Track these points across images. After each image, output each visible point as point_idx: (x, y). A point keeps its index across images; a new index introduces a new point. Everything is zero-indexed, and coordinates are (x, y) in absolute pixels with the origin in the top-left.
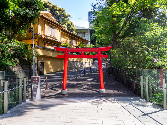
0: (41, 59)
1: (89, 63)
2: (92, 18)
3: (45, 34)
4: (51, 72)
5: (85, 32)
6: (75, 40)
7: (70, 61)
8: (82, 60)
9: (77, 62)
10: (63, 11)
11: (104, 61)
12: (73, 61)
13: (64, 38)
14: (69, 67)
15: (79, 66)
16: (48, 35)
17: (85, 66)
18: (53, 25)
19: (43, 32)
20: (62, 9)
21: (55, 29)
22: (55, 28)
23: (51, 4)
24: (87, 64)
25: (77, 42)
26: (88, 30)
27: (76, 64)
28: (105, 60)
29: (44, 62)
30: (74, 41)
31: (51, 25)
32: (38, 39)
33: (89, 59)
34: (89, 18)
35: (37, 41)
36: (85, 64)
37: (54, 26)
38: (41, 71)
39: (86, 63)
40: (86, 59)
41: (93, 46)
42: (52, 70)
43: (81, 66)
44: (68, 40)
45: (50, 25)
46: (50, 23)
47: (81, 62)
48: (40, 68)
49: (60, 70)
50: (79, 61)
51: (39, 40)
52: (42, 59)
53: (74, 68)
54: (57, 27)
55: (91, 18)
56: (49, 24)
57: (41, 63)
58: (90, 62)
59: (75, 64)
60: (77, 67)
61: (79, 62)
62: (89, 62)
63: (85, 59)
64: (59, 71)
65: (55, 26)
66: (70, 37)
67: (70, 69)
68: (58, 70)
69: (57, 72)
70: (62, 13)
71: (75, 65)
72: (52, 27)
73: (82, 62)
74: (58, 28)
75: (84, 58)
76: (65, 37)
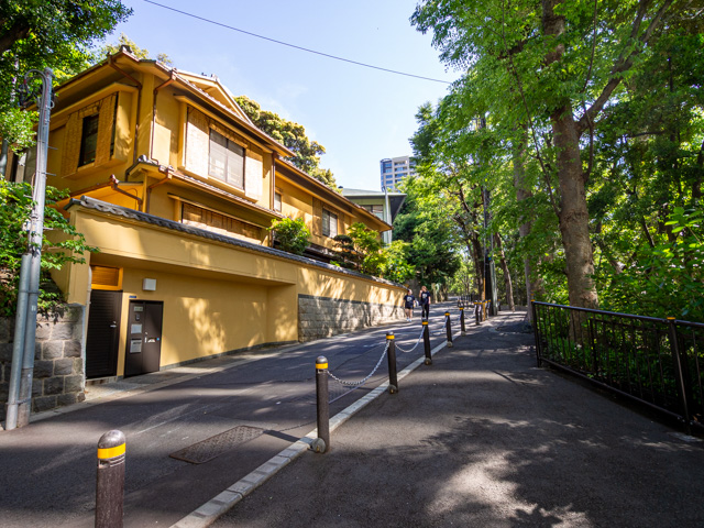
0: (143, 284)
1: (395, 307)
2: (391, 176)
3: (187, 169)
4: (207, 354)
5: (372, 206)
6: (336, 217)
7: (312, 297)
8: (366, 295)
9: (347, 301)
10: (299, 131)
11: (439, 300)
12: (325, 299)
13: (291, 203)
14: (305, 324)
15: (356, 322)
16: (206, 177)
17: (378, 318)
18: (234, 135)
19: (179, 159)
20: (293, 126)
21: (244, 156)
22: (244, 150)
23: (254, 106)
24: (387, 310)
25: (347, 226)
26: (383, 197)
27: (340, 311)
28: (442, 298)
29: (161, 303)
30: (333, 222)
31: (223, 134)
32: (145, 185)
33: (392, 293)
34: (382, 178)
35: (140, 196)
36: (377, 311)
37: (237, 142)
38: (136, 348)
39: (381, 306)
40: (384, 291)
41: (404, 247)
42: (216, 347)
43: (361, 322)
44: (306, 215)
45: (219, 130)
46: (216, 122)
47: (361, 304)
48: (131, 337)
49: (263, 341)
50: (351, 298)
51: (149, 190)
52: (150, 284)
53: (331, 331)
54: (252, 147)
55: (387, 177)
56: (213, 127)
57: (138, 308)
58: (399, 304)
59: (336, 313)
60: (344, 324)
61: (353, 302)
62: (393, 304)
63: (377, 293)
64: (256, 349)
65: (243, 140)
66: (314, 202)
67: (310, 337)
68: (251, 344)
69: (245, 351)
70: (294, 138)
71: (338, 317)
72: (227, 144)
73: (367, 303)
74: (259, 151)
75: (376, 288)
76: (296, 201)
